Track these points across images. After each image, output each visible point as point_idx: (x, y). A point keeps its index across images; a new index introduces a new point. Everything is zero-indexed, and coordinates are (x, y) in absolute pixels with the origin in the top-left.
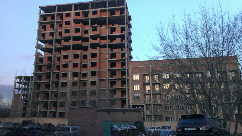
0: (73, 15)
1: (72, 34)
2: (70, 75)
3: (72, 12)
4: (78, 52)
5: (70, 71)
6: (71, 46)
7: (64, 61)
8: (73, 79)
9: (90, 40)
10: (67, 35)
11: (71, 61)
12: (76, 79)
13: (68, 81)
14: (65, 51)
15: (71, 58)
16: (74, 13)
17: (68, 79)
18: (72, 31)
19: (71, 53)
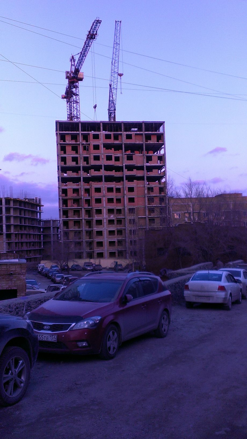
0: (102, 138)
1: (103, 162)
2: (105, 211)
3: (101, 134)
4: (113, 185)
5: (104, 207)
6: (103, 177)
7: (96, 195)
8: (109, 216)
9: (125, 170)
10: (97, 163)
11: (105, 195)
12: (112, 217)
13: (104, 219)
14: (96, 183)
15: (104, 191)
16: (103, 135)
17: (103, 216)
18: (103, 159)
19: (104, 185)
